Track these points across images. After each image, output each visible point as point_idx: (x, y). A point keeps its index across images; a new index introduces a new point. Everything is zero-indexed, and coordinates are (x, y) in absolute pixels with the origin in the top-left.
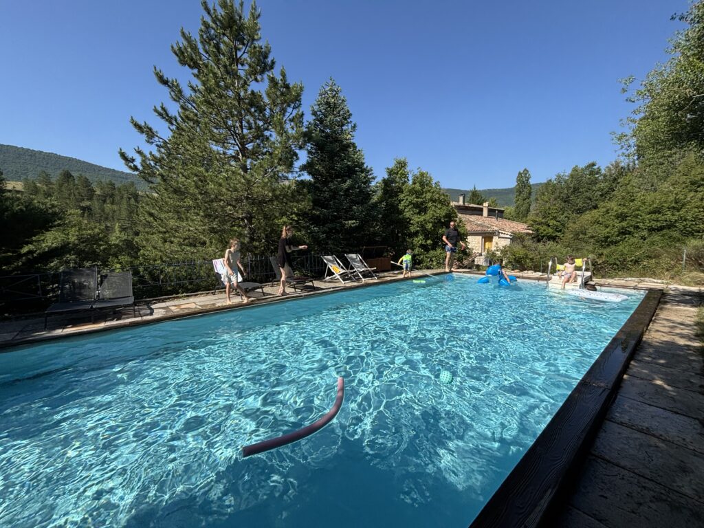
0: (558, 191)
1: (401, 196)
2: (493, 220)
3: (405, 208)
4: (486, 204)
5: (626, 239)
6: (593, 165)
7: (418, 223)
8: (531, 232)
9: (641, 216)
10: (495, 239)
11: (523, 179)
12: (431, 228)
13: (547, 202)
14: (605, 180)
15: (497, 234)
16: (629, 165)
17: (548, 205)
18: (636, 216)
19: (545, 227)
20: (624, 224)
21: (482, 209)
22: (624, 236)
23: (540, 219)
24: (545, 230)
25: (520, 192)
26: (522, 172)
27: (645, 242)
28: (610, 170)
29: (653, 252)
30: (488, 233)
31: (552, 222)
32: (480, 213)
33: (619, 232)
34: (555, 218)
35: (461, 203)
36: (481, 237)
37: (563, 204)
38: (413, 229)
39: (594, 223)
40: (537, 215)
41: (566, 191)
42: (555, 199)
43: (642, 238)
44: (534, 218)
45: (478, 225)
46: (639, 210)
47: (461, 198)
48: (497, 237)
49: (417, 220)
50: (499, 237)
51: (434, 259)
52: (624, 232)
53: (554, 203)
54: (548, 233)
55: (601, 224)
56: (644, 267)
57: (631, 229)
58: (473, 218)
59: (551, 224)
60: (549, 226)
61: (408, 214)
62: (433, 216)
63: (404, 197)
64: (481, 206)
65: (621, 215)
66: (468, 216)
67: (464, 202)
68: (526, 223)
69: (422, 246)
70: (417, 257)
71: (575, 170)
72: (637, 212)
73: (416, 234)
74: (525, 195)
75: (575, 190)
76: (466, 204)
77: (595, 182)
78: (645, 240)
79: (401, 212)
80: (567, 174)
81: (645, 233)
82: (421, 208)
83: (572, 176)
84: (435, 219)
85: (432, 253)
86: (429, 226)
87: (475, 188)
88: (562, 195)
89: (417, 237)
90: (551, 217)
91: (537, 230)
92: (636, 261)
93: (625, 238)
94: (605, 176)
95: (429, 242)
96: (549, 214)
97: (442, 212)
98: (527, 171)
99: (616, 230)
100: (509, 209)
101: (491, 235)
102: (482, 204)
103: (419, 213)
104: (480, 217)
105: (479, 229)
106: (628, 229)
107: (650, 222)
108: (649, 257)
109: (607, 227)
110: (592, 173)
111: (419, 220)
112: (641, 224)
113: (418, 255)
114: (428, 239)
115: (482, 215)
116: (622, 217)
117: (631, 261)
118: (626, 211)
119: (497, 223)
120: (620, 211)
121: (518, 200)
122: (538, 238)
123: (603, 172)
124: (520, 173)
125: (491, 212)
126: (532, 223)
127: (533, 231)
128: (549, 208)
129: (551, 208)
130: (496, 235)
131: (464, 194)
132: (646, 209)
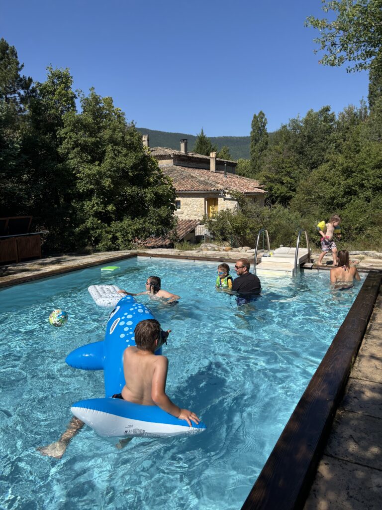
0: (292, 140)
1: (62, 132)
2: (221, 176)
3: (68, 153)
4: (213, 155)
5: (352, 201)
6: (327, 109)
7: (89, 176)
8: (262, 191)
9: (366, 171)
10: (221, 200)
11: (259, 124)
12: (109, 187)
13: (281, 153)
14: (339, 129)
15: (222, 194)
16: (361, 112)
17: (281, 157)
18: (361, 171)
19: (279, 185)
20: (349, 181)
21: (209, 160)
22: (350, 197)
23: (274, 175)
24: (278, 189)
25: (257, 141)
26: (257, 115)
27: (370, 204)
28: (343, 116)
29: (377, 217)
30: (212, 193)
31: (286, 179)
32: (205, 165)
33: (345, 191)
34: (289, 173)
35: (183, 152)
36: (203, 199)
37: (297, 156)
38: (82, 186)
39: (321, 180)
40: (270, 169)
41: (300, 140)
42: (289, 150)
43: (366, 200)
44: (267, 173)
45: (200, 182)
46: (364, 164)
47: (183, 145)
48: (223, 199)
49: (87, 171)
50: (225, 199)
51: (118, 234)
52: (350, 192)
53: (288, 154)
54: (281, 193)
55: (327, 181)
56: (368, 237)
57: (357, 188)
58: (196, 173)
59: (284, 182)
60: (283, 183)
61: (72, 162)
62: (112, 166)
63: (66, 133)
64: (208, 158)
65: (347, 170)
66: (190, 170)
67: (186, 150)
68: (258, 179)
69: (97, 215)
70: (92, 232)
71: (309, 114)
72: (362, 167)
73: (88, 195)
74: (260, 144)
75: (310, 139)
76: (190, 154)
77: (329, 131)
78: (369, 202)
79: (62, 159)
80: (301, 119)
81: (369, 193)
82: (95, 154)
83: (306, 122)
84: (114, 171)
85: (115, 225)
86: (107, 182)
87: (202, 133)
88: (296, 145)
89: (90, 200)
90: (284, 173)
91: (271, 189)
92: (361, 229)
93: (351, 199)
94: (339, 123)
95: (110, 207)
96: (283, 168)
97: (128, 161)
98: (263, 114)
99: (341, 189)
100: (244, 162)
101: (215, 197)
102: (208, 155)
103: (92, 162)
104: (205, 171)
105: (201, 187)
106: (353, 188)
107: (375, 179)
108: (373, 223)
109: (333, 185)
110: (326, 120)
111: (89, 172)
112: (366, 181)
113: (93, 229)
114: (109, 203)
115: (209, 169)
116: (348, 172)
117: (356, 229)
118: (351, 164)
119: (225, 179)
120: (346, 165)
121: (254, 151)
122: (271, 199)
123: (337, 118)
124: (255, 117)
125: (219, 165)
126: (265, 180)
127: (265, 190)
128: (283, 162)
129: (285, 160)
130: (221, 197)
131: (186, 139)
132: (371, 162)
